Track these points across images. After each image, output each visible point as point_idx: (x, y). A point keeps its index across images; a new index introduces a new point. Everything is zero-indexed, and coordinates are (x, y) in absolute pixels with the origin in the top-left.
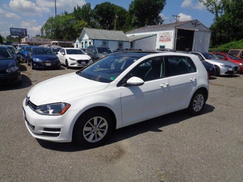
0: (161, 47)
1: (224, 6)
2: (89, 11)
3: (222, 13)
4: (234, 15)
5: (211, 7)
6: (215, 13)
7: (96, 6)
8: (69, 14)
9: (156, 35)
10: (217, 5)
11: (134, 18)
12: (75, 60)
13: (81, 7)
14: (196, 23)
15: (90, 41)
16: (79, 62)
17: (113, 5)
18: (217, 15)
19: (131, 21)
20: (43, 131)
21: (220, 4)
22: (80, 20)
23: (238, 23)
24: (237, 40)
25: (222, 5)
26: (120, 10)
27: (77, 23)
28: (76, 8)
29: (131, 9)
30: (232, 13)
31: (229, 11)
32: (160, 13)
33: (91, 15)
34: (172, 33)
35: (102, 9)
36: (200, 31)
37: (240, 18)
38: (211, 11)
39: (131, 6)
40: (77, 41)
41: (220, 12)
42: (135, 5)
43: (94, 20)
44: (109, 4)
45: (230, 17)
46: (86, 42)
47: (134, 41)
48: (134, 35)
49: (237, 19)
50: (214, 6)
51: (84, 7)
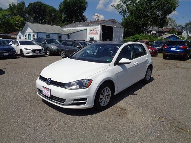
0: (91, 38)
1: (128, 10)
2: (23, 8)
3: (127, 15)
4: (135, 16)
5: (119, 10)
6: (123, 15)
7: (30, 4)
8: (5, 10)
9: (86, 29)
10: (124, 9)
11: (64, 16)
12: (29, 50)
13: (16, 4)
14: (114, 21)
15: (34, 34)
16: (34, 51)
17: (44, 4)
18: (124, 17)
19: (61, 17)
20: (73, 102)
21: (125, 9)
22: (16, 15)
23: (138, 22)
24: (139, 33)
25: (127, 9)
26: (51, 8)
27: (13, 18)
28: (11, 5)
29: (61, 8)
30: (134, 15)
31: (132, 14)
32: (83, 12)
33: (25, 12)
34: (98, 28)
35: (35, 7)
36: (117, 27)
37: (139, 19)
38: (120, 13)
39: (60, 6)
40: (20, 33)
41: (126, 14)
42: (64, 5)
43: (28, 16)
44: (41, 3)
45: (133, 18)
46: (29, 35)
47: (70, 34)
48: (68, 29)
49: (138, 20)
50: (122, 10)
51: (19, 4)
